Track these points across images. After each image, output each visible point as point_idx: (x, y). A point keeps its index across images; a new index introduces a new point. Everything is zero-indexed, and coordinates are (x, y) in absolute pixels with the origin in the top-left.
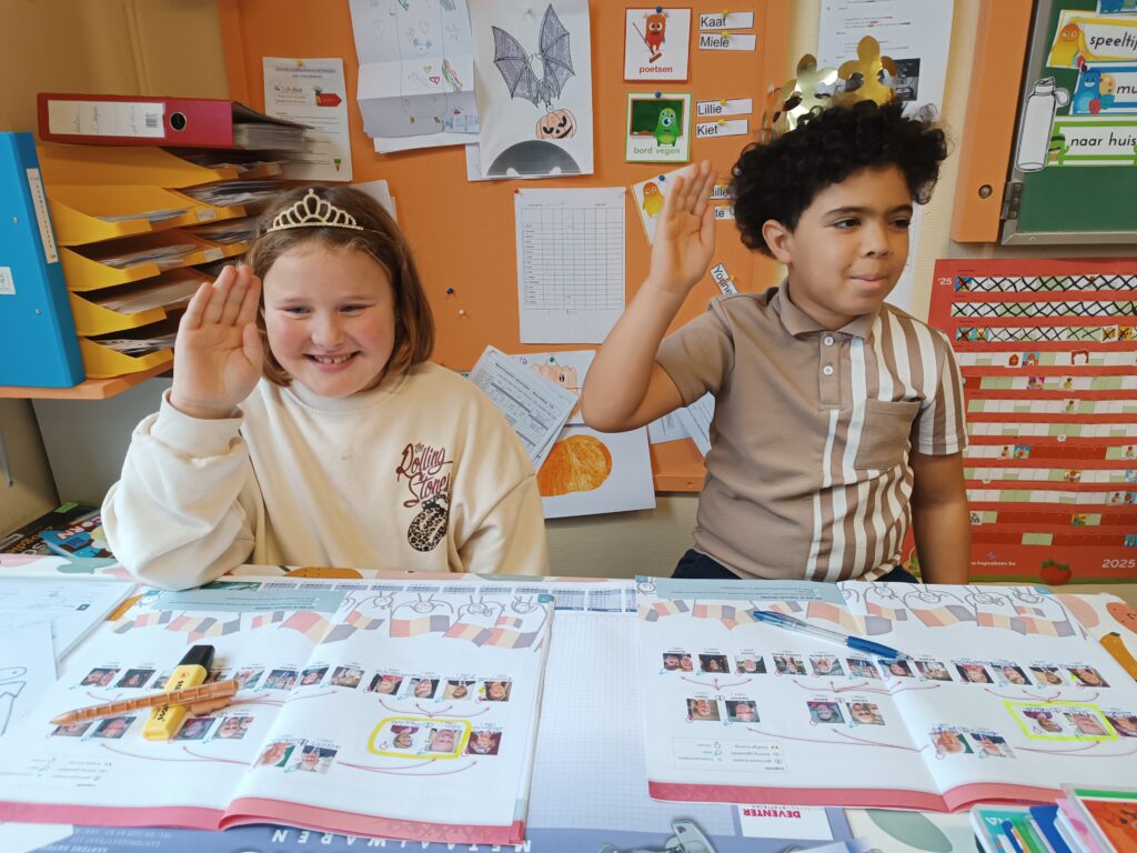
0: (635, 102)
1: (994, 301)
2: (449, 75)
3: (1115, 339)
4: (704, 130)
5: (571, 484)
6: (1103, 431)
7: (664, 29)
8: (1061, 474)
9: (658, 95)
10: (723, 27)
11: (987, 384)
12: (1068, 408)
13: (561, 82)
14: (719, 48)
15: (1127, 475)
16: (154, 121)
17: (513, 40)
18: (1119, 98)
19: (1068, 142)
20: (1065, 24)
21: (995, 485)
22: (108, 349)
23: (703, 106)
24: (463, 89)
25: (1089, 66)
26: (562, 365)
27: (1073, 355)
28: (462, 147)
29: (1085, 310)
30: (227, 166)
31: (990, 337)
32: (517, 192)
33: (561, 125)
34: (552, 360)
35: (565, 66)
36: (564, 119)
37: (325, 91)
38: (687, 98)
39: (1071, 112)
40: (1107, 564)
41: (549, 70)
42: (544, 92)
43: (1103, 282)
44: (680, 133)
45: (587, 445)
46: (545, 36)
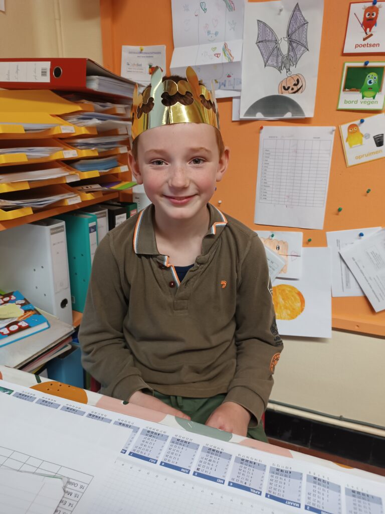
0: (349, 69)
2: (227, 52)
7: (377, 16)
9: (366, 64)
13: (298, 56)
16: (46, 72)
17: (270, 29)
24: (235, 60)
26: (279, 239)
28: (230, 99)
30: (86, 102)
32: (262, 128)
33: (295, 85)
34: (273, 236)
35: (303, 45)
36: (298, 81)
37: (154, 65)
41: (291, 48)
42: (286, 63)
44: (379, 90)
45: (290, 291)
46: (291, 25)
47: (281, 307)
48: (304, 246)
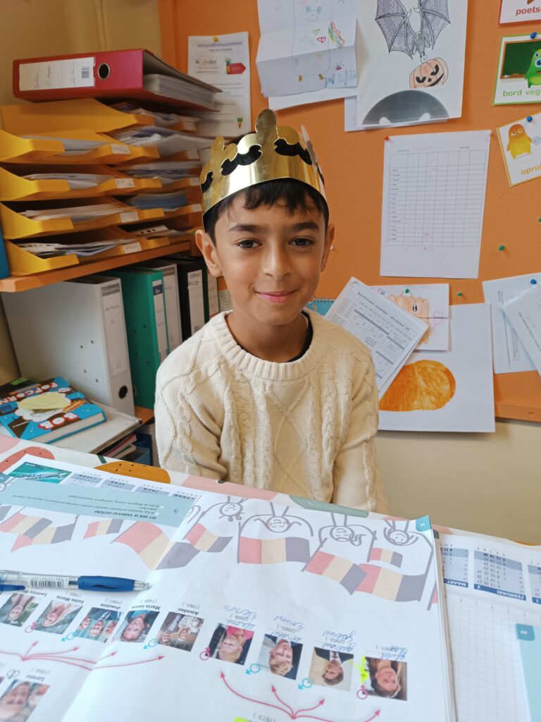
0: (509, 47)
2: (335, 35)
5: (416, 403)
9: (534, 36)
13: (436, 33)
16: (87, 73)
24: (345, 45)
26: (416, 296)
28: (341, 101)
30: (143, 112)
32: (387, 139)
33: (433, 74)
34: (407, 291)
35: (441, 16)
36: (437, 67)
37: (233, 61)
41: (426, 22)
42: (418, 44)
45: (434, 369)
47: (421, 393)
48: (451, 303)
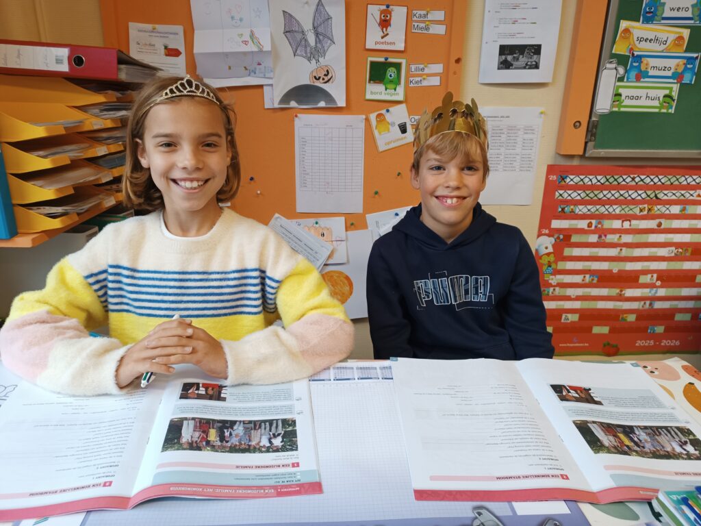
0: (372, 63)
1: (580, 190)
2: (255, 40)
3: (645, 213)
4: (414, 82)
6: (638, 266)
7: (390, 19)
8: (614, 292)
9: (386, 59)
10: (426, 19)
11: (575, 239)
12: (619, 253)
13: (326, 48)
14: (423, 32)
15: (650, 292)
16: (62, 60)
17: (296, 20)
18: (651, 73)
19: (623, 97)
20: (623, 29)
21: (578, 298)
22: (33, 213)
23: (413, 67)
24: (265, 49)
25: (636, 53)
26: (323, 226)
27: (623, 222)
28: (261, 87)
29: (630, 196)
30: (110, 92)
31: (577, 211)
32: (296, 116)
33: (325, 75)
34: (317, 223)
35: (329, 38)
36: (328, 71)
37: (171, 46)
38: (404, 62)
39: (625, 80)
40: (639, 343)
41: (318, 41)
42: (315, 54)
43: (639, 179)
44: (399, 83)
45: (338, 277)
46: (316, 19)
48: (347, 230)
